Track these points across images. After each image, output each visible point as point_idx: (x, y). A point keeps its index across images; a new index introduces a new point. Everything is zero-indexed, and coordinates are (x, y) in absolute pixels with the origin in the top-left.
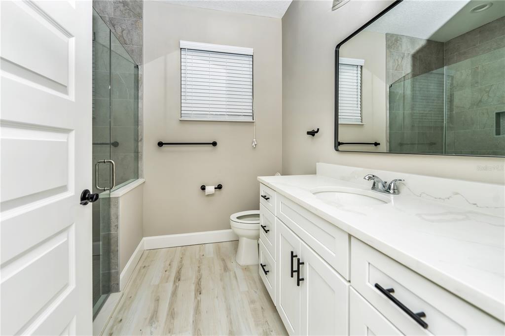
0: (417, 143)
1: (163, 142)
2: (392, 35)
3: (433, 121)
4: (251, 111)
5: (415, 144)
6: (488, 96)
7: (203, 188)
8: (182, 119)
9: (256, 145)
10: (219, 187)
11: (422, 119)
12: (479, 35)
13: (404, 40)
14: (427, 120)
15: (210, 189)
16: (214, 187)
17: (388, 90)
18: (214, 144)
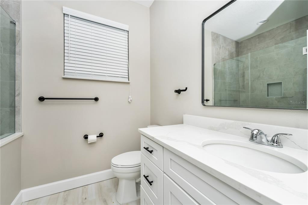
0: (228, 99)
1: (45, 97)
2: (215, 34)
3: (235, 87)
4: (127, 74)
5: (227, 100)
6: (263, 74)
7: (86, 137)
8: (65, 76)
9: (131, 100)
10: (101, 135)
11: (230, 86)
12: (258, 39)
13: (221, 37)
14: (232, 87)
15: (92, 138)
16: (96, 136)
17: (213, 67)
18: (96, 99)
